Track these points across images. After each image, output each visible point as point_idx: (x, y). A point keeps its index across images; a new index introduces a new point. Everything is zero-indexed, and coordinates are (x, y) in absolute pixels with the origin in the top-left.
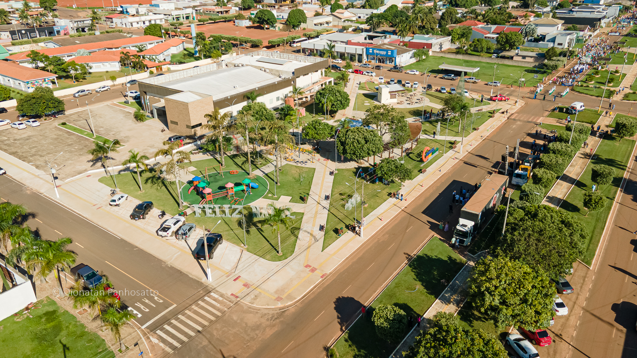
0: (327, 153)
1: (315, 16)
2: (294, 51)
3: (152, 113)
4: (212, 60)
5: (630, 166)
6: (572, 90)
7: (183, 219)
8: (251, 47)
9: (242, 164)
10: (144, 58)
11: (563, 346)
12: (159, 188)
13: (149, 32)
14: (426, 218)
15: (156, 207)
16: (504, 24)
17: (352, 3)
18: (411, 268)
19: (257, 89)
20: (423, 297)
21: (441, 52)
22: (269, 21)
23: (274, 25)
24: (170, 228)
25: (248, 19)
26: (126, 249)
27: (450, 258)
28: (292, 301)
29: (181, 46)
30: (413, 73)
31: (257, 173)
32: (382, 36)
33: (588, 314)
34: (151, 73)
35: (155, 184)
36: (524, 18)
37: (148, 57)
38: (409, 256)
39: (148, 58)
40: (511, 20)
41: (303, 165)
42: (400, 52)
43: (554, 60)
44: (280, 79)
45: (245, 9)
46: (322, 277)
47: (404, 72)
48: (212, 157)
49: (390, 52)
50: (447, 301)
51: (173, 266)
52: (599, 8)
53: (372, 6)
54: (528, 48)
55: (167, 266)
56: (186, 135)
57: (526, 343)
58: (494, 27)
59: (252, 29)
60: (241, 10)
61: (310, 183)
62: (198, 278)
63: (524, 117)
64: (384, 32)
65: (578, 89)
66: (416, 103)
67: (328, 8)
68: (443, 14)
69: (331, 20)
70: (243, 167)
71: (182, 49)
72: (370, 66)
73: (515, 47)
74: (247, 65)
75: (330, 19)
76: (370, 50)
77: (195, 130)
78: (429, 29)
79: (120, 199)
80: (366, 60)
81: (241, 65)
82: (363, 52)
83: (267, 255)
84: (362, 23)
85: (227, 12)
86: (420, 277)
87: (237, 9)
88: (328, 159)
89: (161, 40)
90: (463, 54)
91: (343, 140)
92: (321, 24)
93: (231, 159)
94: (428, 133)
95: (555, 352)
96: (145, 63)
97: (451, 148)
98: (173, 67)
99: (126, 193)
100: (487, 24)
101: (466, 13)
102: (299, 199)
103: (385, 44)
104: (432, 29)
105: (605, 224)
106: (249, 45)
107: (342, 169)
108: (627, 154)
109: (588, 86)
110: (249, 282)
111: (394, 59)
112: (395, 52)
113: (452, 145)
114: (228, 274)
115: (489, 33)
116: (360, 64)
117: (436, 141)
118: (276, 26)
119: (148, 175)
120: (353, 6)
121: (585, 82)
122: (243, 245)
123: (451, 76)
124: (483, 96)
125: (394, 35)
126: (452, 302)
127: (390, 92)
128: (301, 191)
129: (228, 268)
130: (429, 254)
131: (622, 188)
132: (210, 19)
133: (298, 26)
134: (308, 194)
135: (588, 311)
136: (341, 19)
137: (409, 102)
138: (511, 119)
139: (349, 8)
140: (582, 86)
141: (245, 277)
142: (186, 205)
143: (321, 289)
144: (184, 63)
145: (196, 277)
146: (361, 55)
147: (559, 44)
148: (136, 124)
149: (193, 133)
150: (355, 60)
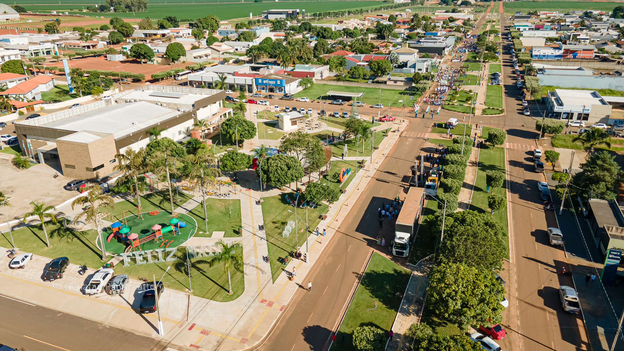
0: (247, 183)
1: (192, 49)
2: (181, 84)
3: (37, 158)
4: (92, 97)
5: (508, 169)
6: (442, 108)
7: (111, 271)
8: (132, 82)
9: (160, 203)
10: (7, 97)
11: (514, 336)
12: (70, 240)
13: (7, 69)
14: (361, 236)
15: (73, 263)
16: (369, 53)
17: (227, 36)
18: (364, 286)
19: (159, 124)
20: (385, 313)
21: (322, 80)
22: (146, 55)
23: (152, 59)
24: (99, 284)
25: (121, 53)
26: (47, 316)
27: (395, 271)
28: (258, 340)
29: (51, 83)
30: (303, 100)
31: (179, 211)
32: (265, 67)
33: (522, 303)
34: (21, 114)
35: (64, 236)
36: (385, 48)
37: (14, 96)
38: (358, 274)
39: (14, 98)
40: (375, 49)
41: (226, 198)
42: (288, 82)
43: (422, 83)
44: (180, 113)
45: (114, 43)
46: (281, 310)
47: (295, 100)
48: (124, 200)
49: (279, 81)
50: (407, 313)
51: (113, 326)
52: (440, 39)
53: (247, 38)
54: (395, 74)
55: (105, 327)
56: (86, 178)
57: (488, 340)
58: (363, 56)
59: (127, 63)
60: (110, 44)
61: (239, 215)
62: (147, 335)
63: (413, 134)
64: (265, 63)
65: (447, 107)
66: (316, 128)
67: (204, 42)
68: (316, 45)
69: (210, 53)
70: (161, 206)
71: (52, 86)
72: (261, 96)
73: (386, 73)
74: (140, 100)
75: (209, 51)
76: (259, 80)
77: (97, 173)
78: (306, 59)
79: (23, 260)
80: (256, 90)
81: (133, 101)
82: (252, 82)
83: (217, 296)
84: (241, 55)
85: (93, 46)
86: (375, 293)
87: (105, 43)
88: (250, 189)
89: (25, 77)
90: (343, 81)
91: (266, 169)
92: (200, 57)
93: (146, 199)
94: (336, 156)
95: (510, 343)
96: (11, 103)
97: (360, 167)
98: (47, 107)
99: (30, 252)
100: (356, 53)
101: (334, 44)
102: (232, 232)
103: (271, 74)
104: (309, 59)
105: (507, 221)
106: (130, 80)
107: (268, 198)
108: (502, 159)
109: (453, 104)
110: (206, 329)
111: (283, 88)
112: (284, 81)
113: (361, 164)
114: (180, 324)
115: (360, 61)
116: (251, 94)
117: (346, 162)
118: (154, 60)
119: (52, 227)
120: (228, 39)
121: (449, 101)
122: (187, 290)
123: (339, 101)
124: (373, 117)
125: (275, 65)
126: (411, 313)
127: (291, 119)
128: (232, 224)
129: (179, 316)
130: (376, 270)
131: (508, 189)
132: (77, 54)
133: (177, 59)
134: (241, 227)
135: (521, 300)
136: (219, 51)
137: (309, 128)
138: (403, 137)
139: (224, 41)
140: (449, 104)
141: (200, 323)
142: (109, 256)
143: (284, 323)
144: (61, 101)
145: (145, 334)
146: (251, 85)
147: (419, 70)
148: (18, 171)
149: (95, 176)
150: (246, 90)
